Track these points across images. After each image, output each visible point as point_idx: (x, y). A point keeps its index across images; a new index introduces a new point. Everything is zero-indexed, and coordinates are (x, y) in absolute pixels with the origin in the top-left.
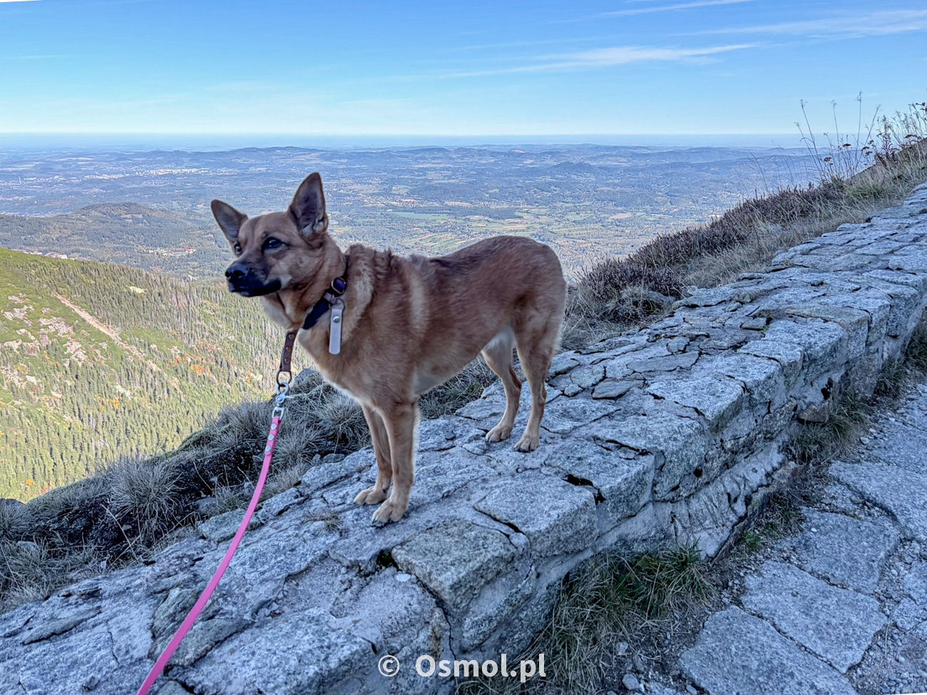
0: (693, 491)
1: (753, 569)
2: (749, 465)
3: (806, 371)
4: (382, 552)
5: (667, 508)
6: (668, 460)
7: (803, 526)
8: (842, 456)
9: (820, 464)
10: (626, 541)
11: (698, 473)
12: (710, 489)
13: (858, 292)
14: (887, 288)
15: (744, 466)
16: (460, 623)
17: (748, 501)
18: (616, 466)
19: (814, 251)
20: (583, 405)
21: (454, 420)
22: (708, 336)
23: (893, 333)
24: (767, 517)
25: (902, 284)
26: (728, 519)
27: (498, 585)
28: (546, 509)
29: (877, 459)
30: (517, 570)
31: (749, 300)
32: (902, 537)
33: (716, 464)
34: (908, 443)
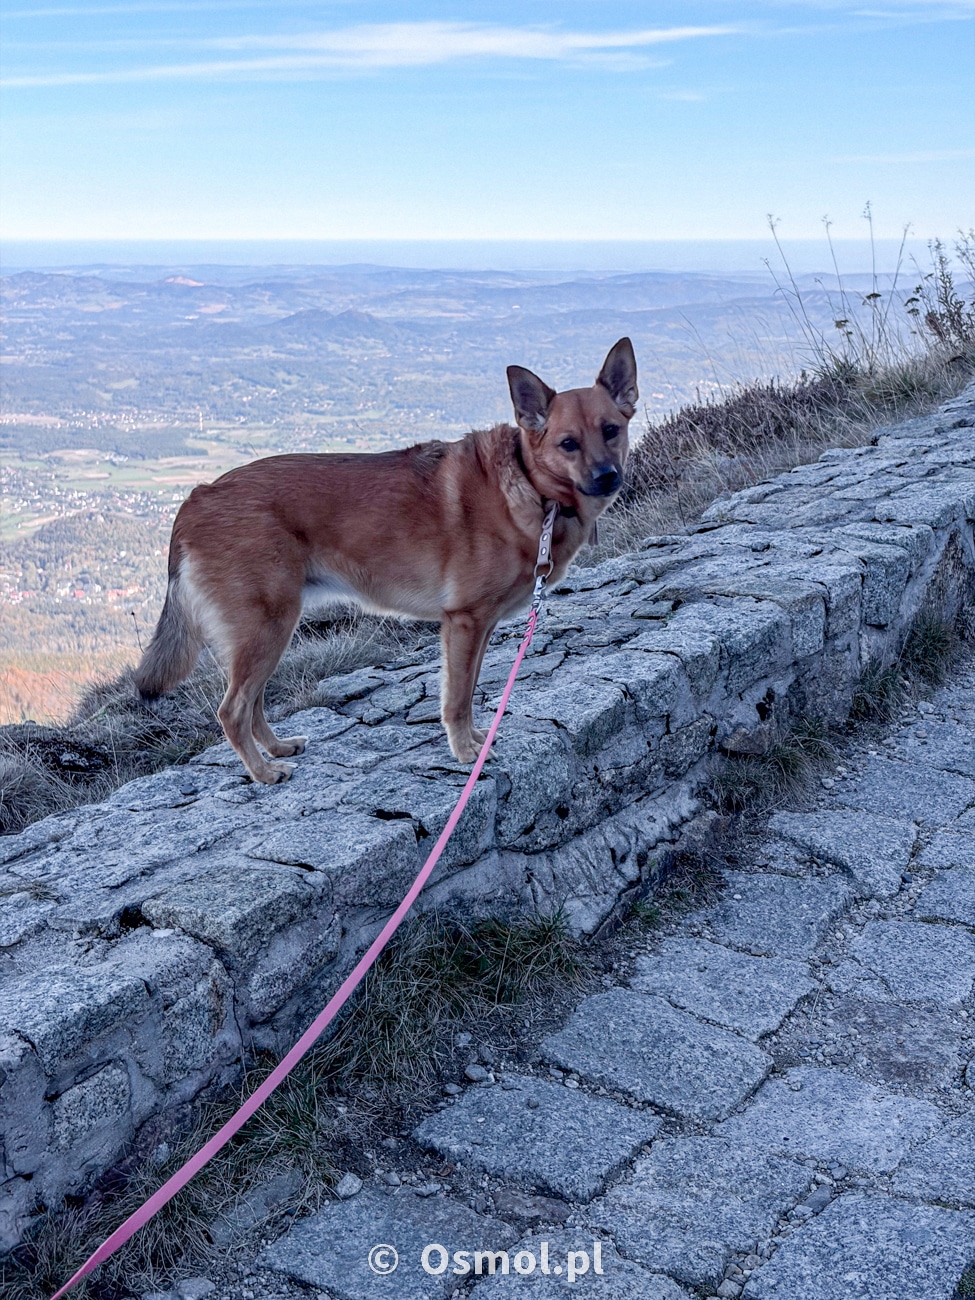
0: (557, 839)
1: (649, 948)
2: (644, 812)
3: (726, 673)
4: (126, 909)
5: (520, 862)
6: (515, 786)
7: (724, 894)
8: (792, 805)
9: (756, 815)
10: (461, 901)
11: (563, 813)
12: (585, 842)
13: (817, 557)
14: (861, 548)
15: (636, 813)
16: (246, 978)
17: (642, 860)
18: (443, 794)
19: (772, 498)
20: (392, 732)
21: (188, 770)
22: (580, 630)
23: (874, 620)
24: (672, 886)
25: (887, 542)
26: (613, 885)
27: (292, 934)
28: (350, 844)
29: (843, 806)
30: (315, 918)
31: (651, 578)
32: (858, 896)
33: (590, 803)
34: (890, 782)
